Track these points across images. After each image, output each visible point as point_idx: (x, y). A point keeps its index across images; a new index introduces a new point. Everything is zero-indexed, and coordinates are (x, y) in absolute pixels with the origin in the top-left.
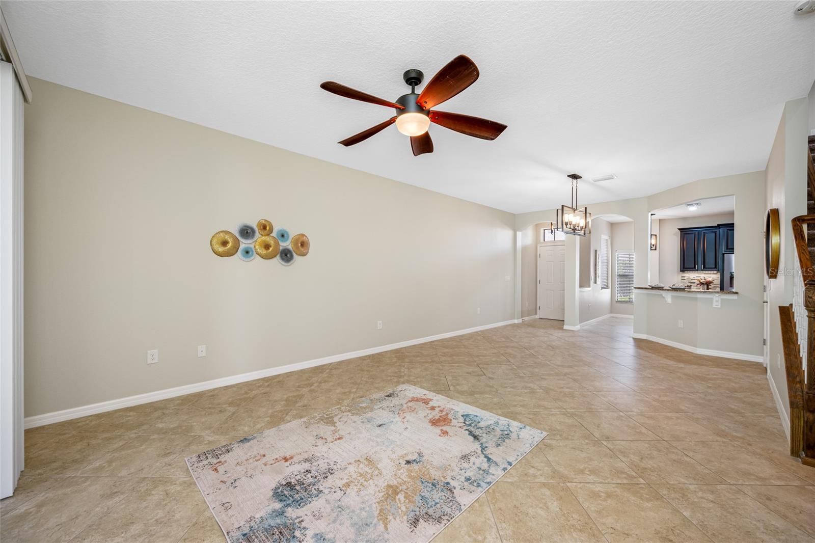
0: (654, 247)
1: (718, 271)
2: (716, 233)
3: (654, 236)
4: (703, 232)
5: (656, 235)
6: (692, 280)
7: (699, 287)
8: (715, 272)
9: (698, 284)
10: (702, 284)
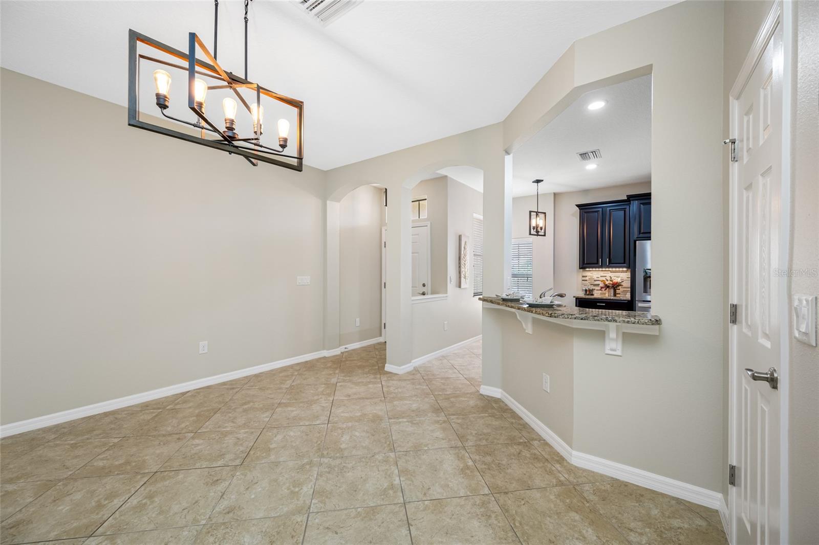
0: (543, 231)
1: (628, 267)
2: (624, 210)
3: (543, 215)
4: (608, 209)
5: (545, 213)
6: (595, 281)
7: (604, 292)
8: (625, 269)
9: (602, 288)
10: (607, 287)
